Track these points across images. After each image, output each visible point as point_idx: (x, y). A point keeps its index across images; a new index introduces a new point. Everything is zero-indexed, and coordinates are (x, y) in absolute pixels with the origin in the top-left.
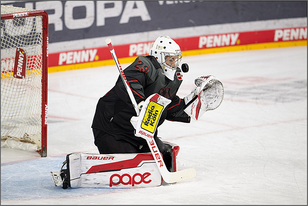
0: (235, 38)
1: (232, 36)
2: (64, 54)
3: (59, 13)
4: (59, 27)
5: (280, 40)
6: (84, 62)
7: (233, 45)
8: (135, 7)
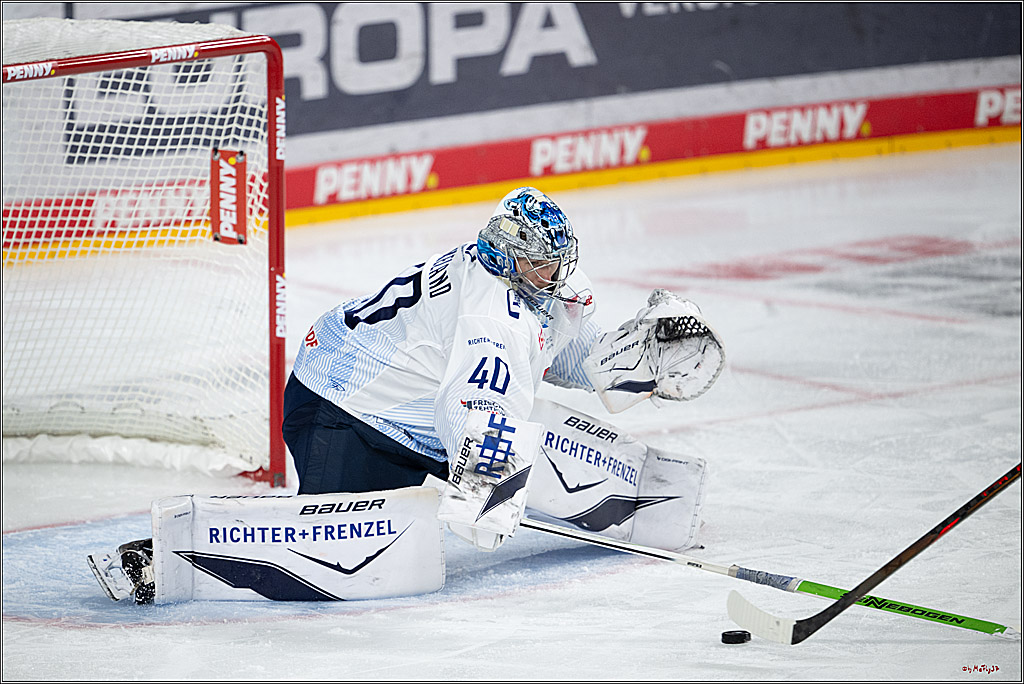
0: (854, 118)
1: (847, 110)
2: (332, 172)
3: (313, 46)
4: (314, 88)
5: (995, 122)
6: (394, 194)
7: (850, 140)
8: (549, 22)
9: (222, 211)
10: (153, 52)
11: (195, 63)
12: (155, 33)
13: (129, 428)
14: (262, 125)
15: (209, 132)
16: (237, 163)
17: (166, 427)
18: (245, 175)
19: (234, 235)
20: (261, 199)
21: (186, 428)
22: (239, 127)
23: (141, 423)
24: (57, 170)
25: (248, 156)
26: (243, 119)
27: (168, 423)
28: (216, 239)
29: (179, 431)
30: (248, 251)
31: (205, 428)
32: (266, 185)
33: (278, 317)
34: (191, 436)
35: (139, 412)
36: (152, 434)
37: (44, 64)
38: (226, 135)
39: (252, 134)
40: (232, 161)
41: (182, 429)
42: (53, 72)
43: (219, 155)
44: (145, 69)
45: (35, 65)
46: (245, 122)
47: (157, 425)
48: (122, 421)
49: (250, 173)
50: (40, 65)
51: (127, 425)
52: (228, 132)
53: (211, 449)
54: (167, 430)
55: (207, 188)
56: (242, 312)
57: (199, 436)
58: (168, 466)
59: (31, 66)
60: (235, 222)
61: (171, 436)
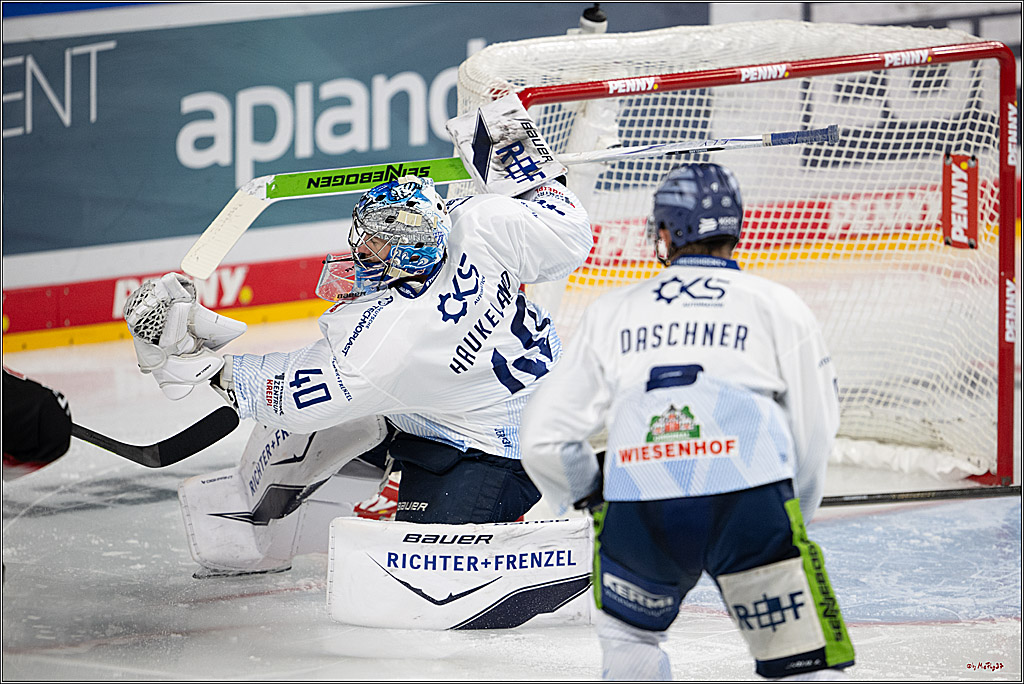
9: (953, 216)
10: (887, 56)
11: (929, 68)
12: (889, 37)
13: (858, 430)
14: (994, 131)
15: (942, 136)
16: (969, 168)
17: (894, 429)
18: (976, 180)
19: (965, 239)
20: (992, 205)
21: (914, 430)
22: (971, 132)
23: (869, 425)
24: (791, 173)
25: (980, 161)
26: (975, 124)
27: (897, 426)
28: (947, 243)
29: (907, 434)
30: (979, 256)
31: (934, 431)
32: (997, 190)
33: (1007, 322)
34: (919, 438)
35: (868, 414)
36: (881, 436)
37: (778, 66)
38: (958, 139)
39: (984, 140)
40: (964, 165)
41: (911, 432)
42: (787, 74)
43: (951, 159)
44: (879, 73)
45: (769, 67)
46: (977, 127)
47: (887, 427)
48: (851, 423)
49: (981, 178)
50: (774, 66)
51: (856, 426)
52: (961, 137)
53: (940, 452)
54: (896, 433)
55: (939, 193)
56: (971, 316)
57: (927, 438)
58: (895, 468)
59: (764, 67)
60: (966, 227)
61: (899, 439)
